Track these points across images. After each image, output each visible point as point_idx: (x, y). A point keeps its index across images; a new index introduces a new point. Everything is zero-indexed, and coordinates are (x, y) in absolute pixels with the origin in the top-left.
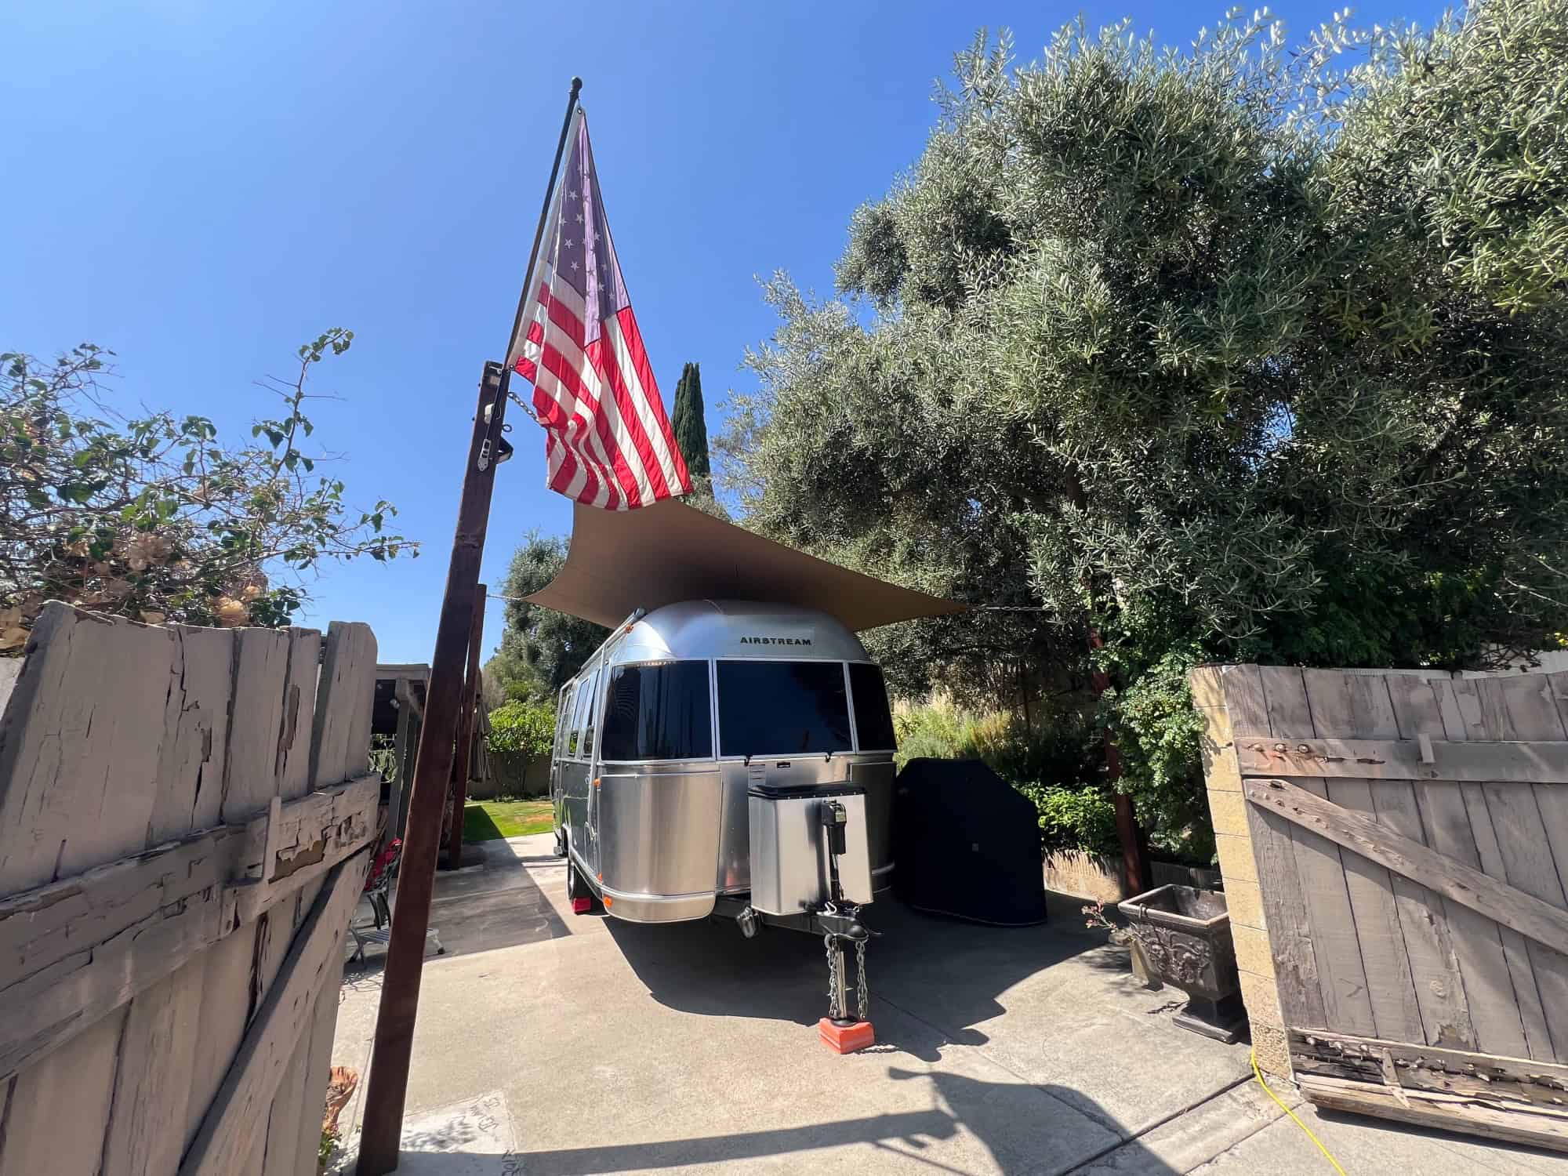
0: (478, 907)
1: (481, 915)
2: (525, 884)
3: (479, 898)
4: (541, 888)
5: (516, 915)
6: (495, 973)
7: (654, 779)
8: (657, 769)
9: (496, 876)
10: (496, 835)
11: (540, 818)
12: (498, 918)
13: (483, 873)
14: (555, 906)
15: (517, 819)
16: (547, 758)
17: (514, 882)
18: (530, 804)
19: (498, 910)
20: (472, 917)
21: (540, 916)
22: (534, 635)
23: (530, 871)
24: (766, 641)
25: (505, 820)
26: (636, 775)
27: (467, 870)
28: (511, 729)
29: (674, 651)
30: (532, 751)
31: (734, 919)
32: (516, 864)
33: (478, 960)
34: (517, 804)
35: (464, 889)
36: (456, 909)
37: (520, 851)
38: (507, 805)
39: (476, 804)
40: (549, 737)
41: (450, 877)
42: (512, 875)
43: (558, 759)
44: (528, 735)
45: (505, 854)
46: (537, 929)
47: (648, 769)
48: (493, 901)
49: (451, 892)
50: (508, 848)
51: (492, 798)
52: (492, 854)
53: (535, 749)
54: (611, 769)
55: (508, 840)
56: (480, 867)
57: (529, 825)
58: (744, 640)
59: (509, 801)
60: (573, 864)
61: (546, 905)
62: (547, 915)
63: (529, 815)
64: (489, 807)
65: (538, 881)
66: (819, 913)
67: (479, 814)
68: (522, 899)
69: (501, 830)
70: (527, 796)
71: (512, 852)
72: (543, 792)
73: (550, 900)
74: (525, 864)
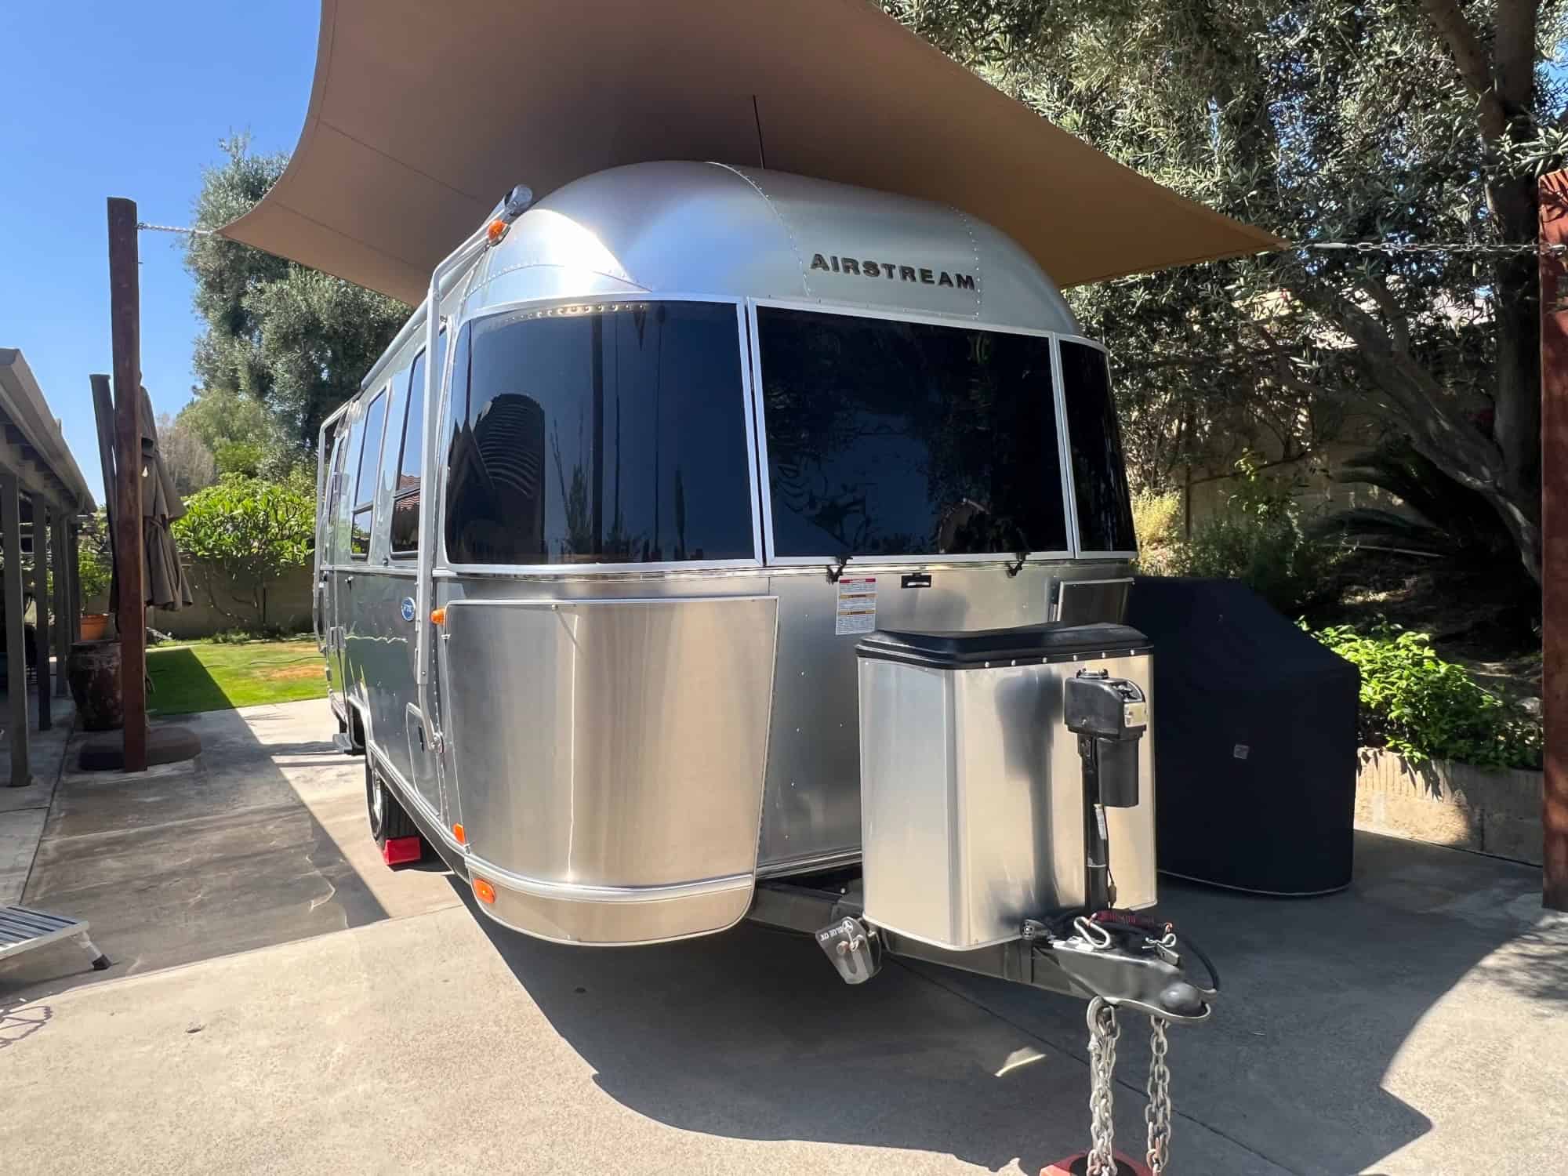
0: (185, 852)
1: (192, 871)
2: (281, 800)
3: (188, 831)
4: (313, 809)
5: (267, 870)
6: (224, 1019)
7: (593, 609)
8: (603, 588)
9: (222, 782)
10: (222, 703)
11: (300, 672)
12: (229, 877)
13: (197, 778)
14: (344, 849)
15: (257, 673)
16: (304, 572)
17: (258, 796)
18: (278, 646)
19: (228, 859)
20: (173, 874)
21: (317, 872)
22: (259, 344)
23: (289, 774)
24: (872, 268)
25: (237, 675)
26: (548, 600)
27: (161, 771)
28: (233, 518)
29: (638, 279)
30: (275, 557)
31: (812, 941)
32: (259, 757)
33: (183, 984)
34: (255, 647)
35: (157, 809)
36: (140, 858)
37: (266, 733)
38: (238, 649)
39: (181, 646)
40: (303, 535)
41: (127, 785)
42: (250, 781)
43: (326, 567)
44: (265, 529)
45: (238, 739)
46: (313, 905)
47: (577, 587)
48: (215, 838)
49: (130, 819)
50: (242, 726)
51: (209, 636)
52: (213, 739)
53: (280, 554)
54: (475, 584)
55: (243, 712)
56: (189, 764)
57: (279, 684)
58: (819, 262)
59: (241, 642)
60: (377, 773)
61: (326, 848)
62: (332, 869)
63: (276, 665)
64: (203, 651)
65: (307, 795)
66: (1058, 945)
67: (186, 663)
68: (277, 835)
69: (228, 692)
70: (273, 634)
71: (253, 737)
72: (303, 626)
73: (336, 836)
74: (278, 759)
